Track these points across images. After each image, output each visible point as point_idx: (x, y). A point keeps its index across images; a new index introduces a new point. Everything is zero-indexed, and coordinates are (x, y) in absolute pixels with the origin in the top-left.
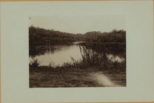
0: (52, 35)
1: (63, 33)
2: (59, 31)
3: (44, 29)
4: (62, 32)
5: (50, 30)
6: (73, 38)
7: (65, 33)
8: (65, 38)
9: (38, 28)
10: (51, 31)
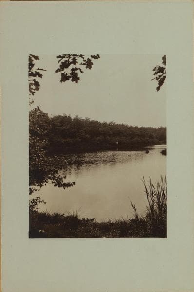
0: (111, 133)
1: (133, 128)
2: (124, 124)
3: (98, 121)
4: (131, 127)
5: (108, 123)
6: (151, 137)
7: (136, 128)
8: (135, 138)
9: (87, 120)
10: (110, 124)
